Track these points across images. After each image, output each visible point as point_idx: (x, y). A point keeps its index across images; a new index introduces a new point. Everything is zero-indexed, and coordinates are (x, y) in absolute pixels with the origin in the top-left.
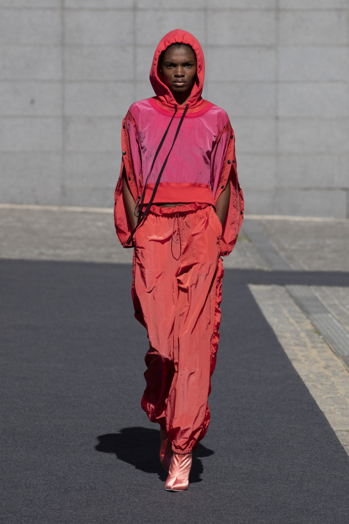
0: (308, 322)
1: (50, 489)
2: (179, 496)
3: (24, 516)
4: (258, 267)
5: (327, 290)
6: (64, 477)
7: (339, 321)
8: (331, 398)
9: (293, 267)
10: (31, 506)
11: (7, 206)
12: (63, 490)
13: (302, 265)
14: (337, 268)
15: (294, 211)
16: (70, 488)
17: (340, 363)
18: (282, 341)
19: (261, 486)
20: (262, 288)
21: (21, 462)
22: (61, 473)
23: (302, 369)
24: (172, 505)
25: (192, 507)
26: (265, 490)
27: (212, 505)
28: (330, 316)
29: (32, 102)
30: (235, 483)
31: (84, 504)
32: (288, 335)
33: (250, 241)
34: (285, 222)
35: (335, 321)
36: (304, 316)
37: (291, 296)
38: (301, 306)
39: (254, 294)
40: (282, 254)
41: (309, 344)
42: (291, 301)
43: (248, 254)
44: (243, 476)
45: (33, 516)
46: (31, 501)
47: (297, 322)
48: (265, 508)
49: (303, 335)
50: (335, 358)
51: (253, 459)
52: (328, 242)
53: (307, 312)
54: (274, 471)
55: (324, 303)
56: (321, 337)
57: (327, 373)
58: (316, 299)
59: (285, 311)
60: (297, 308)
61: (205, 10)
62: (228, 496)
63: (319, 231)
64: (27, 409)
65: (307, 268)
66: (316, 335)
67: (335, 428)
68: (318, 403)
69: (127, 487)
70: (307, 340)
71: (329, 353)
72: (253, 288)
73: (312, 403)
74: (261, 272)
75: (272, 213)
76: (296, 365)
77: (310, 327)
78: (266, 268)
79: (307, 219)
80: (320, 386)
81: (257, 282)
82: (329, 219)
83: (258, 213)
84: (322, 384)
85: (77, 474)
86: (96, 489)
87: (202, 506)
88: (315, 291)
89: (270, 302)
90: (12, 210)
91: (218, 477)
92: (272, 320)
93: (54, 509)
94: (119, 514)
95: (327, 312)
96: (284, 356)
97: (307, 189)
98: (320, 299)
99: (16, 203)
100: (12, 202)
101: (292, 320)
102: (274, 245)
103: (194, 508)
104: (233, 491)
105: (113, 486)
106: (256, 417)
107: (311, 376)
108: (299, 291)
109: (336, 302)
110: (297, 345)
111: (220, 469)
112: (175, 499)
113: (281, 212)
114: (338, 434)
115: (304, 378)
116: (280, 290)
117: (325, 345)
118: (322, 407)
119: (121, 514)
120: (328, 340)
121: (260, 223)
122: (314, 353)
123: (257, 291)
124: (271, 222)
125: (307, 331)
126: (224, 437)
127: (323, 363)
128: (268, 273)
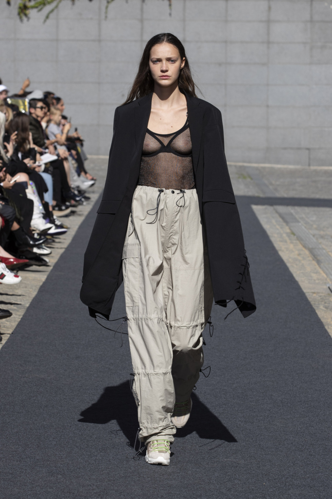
0: (287, 228)
4: (256, 195)
5: (298, 209)
7: (305, 227)
8: (302, 273)
9: (278, 195)
13: (282, 194)
14: (304, 196)
15: (278, 162)
17: (307, 252)
18: (272, 239)
20: (260, 207)
23: (285, 255)
27: (233, 335)
28: (300, 224)
32: (276, 235)
33: (252, 179)
34: (272, 168)
35: (303, 227)
36: (284, 224)
37: (277, 212)
38: (283, 218)
39: (255, 211)
40: (271, 187)
41: (288, 241)
42: (277, 215)
43: (251, 187)
47: (281, 228)
49: (284, 235)
50: (304, 249)
52: (298, 180)
53: (287, 222)
55: (297, 216)
56: (295, 237)
57: (300, 258)
58: (291, 214)
59: (274, 221)
60: (281, 220)
61: (226, 42)
62: (243, 331)
63: (292, 173)
65: (286, 196)
66: (292, 236)
67: (305, 291)
68: (294, 275)
70: (287, 239)
71: (300, 246)
72: (254, 207)
73: (291, 276)
74: (259, 198)
75: (264, 163)
76: (281, 253)
77: (288, 231)
78: (262, 195)
79: (285, 166)
80: (295, 266)
81: (257, 204)
82: (298, 167)
83: (256, 162)
84: (297, 265)
87: (228, 336)
88: (290, 210)
89: (264, 216)
92: (266, 226)
95: (298, 222)
96: (273, 248)
97: (285, 149)
98: (294, 214)
101: (278, 227)
102: (266, 182)
107: (290, 260)
108: (282, 209)
109: (304, 216)
110: (281, 241)
113: (269, 162)
114: (307, 294)
115: (286, 261)
116: (270, 209)
117: (298, 242)
118: (297, 278)
120: (299, 239)
121: (257, 169)
122: (291, 246)
123: (257, 209)
124: (264, 168)
125: (287, 233)
127: (297, 252)
128: (263, 198)
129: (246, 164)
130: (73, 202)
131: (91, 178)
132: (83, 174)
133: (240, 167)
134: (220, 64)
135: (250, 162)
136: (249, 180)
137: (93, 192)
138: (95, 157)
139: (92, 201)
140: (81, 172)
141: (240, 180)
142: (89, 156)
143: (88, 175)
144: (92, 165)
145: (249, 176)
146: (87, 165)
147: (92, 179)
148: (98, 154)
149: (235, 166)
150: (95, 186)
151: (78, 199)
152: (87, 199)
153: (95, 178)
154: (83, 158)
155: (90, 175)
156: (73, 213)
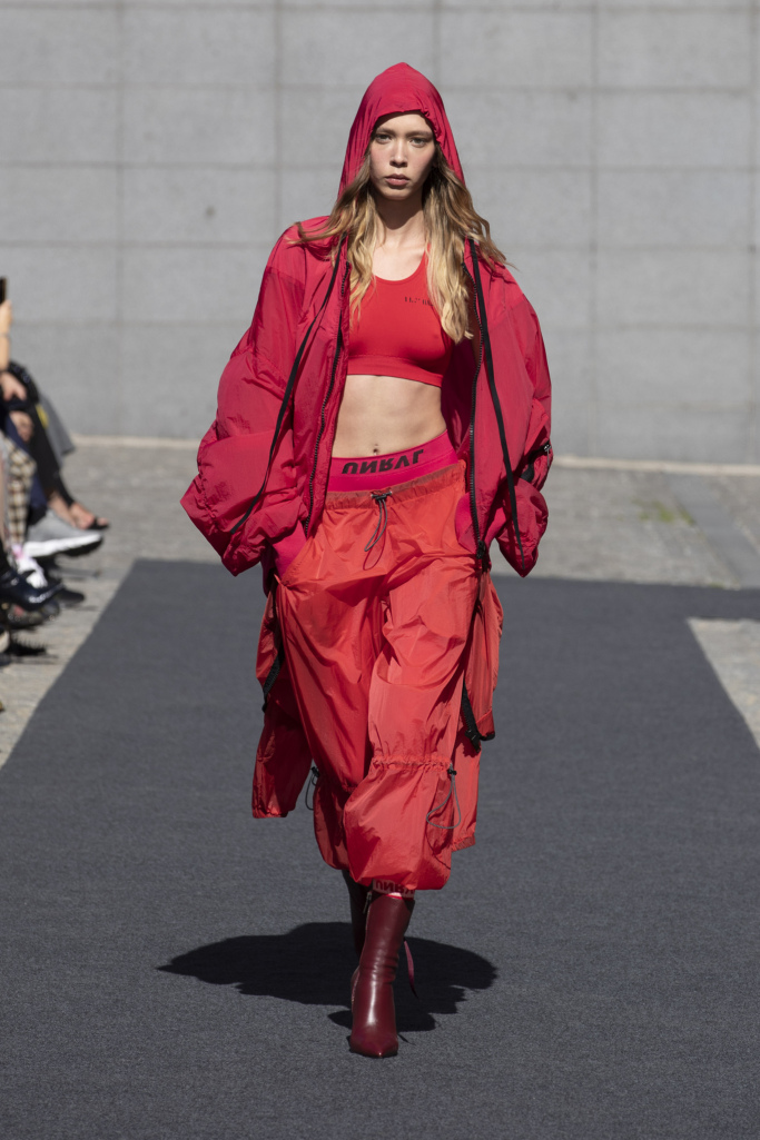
1: (253, 1073)
2: (539, 1092)
3: (195, 1133)
4: (709, 580)
6: (282, 1047)
10: (209, 1109)
11: (152, 443)
12: (280, 1076)
16: (297, 1069)
19: (722, 1070)
20: (720, 626)
21: (187, 1012)
22: (277, 1036)
24: (525, 1110)
25: (567, 1116)
26: (732, 1080)
27: (613, 1111)
29: (210, 212)
30: (664, 1063)
31: (328, 1107)
33: (693, 522)
39: (703, 640)
43: (688, 551)
44: (681, 1046)
45: (216, 1133)
46: (211, 1098)
48: (731, 1120)
51: (704, 1010)
54: (752, 1037)
61: (593, 10)
62: (648, 1093)
64: (199, 893)
69: (423, 1070)
72: (699, 626)
74: (716, 592)
75: (740, 461)
78: (728, 583)
81: (709, 615)
83: (710, 460)
85: (311, 1040)
86: (353, 1074)
87: (591, 1113)
89: (738, 659)
90: (163, 451)
91: (626, 1048)
92: (743, 698)
93: (261, 1118)
94: (405, 1129)
99: (173, 436)
100: (163, 434)
102: (747, 532)
103: (573, 1118)
104: (659, 1082)
105: (390, 1066)
106: (710, 915)
111: (630, 1031)
112: (530, 1098)
119: (411, 1130)
121: (713, 483)
123: (709, 632)
124: (739, 480)
126: (639, 961)
128: (732, 594)
129: (670, 467)
130: (17, 612)
131: (87, 520)
132: (57, 505)
133: (651, 476)
134: (572, 94)
135: (685, 459)
136: (682, 524)
137: (97, 574)
138: (106, 442)
139: (91, 608)
140: (48, 498)
141: (649, 526)
142: (77, 439)
143: (76, 510)
144: (93, 474)
145: (684, 511)
146: (72, 472)
147: (95, 526)
148: (118, 433)
149: (632, 474)
150: (103, 549)
151: (33, 600)
152: (77, 597)
153: (102, 521)
154: (57, 448)
155: (85, 510)
156: (18, 651)
